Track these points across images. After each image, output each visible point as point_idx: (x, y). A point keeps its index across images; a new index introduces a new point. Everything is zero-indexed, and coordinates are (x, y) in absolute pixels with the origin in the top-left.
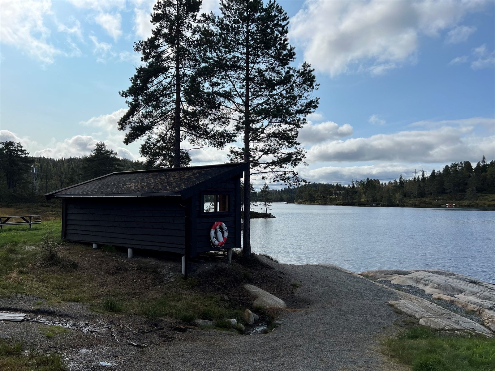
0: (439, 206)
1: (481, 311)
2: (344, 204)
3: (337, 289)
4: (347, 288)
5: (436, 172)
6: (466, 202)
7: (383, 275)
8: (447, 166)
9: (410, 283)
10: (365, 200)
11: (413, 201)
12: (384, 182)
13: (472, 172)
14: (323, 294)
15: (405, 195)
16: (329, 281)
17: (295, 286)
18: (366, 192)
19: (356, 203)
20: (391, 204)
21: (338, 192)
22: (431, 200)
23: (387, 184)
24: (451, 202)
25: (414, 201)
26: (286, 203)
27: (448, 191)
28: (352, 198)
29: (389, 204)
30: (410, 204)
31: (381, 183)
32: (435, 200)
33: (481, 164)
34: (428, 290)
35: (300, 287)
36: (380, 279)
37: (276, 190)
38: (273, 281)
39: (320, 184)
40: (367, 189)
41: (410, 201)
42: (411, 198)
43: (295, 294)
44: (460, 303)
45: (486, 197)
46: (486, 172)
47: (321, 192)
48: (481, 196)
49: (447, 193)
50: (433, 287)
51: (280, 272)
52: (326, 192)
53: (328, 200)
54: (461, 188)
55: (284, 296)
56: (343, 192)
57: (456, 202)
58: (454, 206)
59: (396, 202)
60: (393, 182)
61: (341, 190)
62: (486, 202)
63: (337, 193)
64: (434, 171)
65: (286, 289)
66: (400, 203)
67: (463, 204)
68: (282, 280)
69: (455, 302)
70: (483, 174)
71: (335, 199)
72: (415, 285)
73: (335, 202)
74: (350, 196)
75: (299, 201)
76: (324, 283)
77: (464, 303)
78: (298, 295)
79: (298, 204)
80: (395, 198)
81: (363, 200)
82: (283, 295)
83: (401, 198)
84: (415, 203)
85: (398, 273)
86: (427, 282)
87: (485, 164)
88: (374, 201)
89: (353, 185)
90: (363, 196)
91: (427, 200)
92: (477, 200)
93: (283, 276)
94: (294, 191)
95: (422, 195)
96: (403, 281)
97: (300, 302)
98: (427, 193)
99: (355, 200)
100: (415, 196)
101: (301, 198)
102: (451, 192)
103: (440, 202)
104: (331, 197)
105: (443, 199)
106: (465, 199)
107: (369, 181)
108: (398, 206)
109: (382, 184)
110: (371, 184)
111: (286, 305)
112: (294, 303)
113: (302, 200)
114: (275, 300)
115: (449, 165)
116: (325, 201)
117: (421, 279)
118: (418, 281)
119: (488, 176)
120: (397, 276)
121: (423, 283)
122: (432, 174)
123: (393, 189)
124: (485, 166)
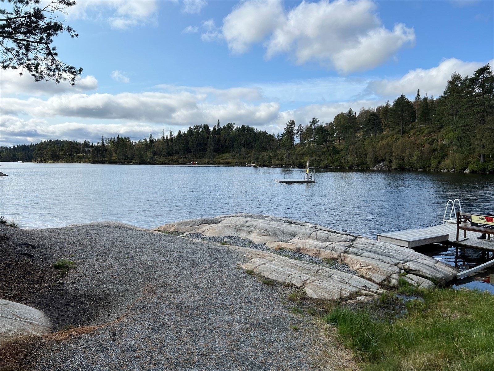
0: (185, 163)
1: (343, 258)
2: (94, 163)
3: (148, 260)
4: (162, 254)
5: (182, 132)
6: (206, 160)
7: (188, 227)
8: (191, 127)
9: (229, 232)
10: (116, 159)
11: (162, 159)
12: (134, 141)
13: (209, 134)
14: (126, 273)
15: (155, 154)
16: (125, 246)
17: (63, 268)
18: (117, 150)
19: (107, 161)
20: (143, 162)
21: (86, 149)
22: (178, 158)
23: (137, 143)
24: (194, 160)
25: (164, 160)
26: (21, 162)
27: (192, 150)
28: (103, 156)
29: (141, 162)
30: (160, 162)
31: (131, 141)
32: (181, 158)
33: (217, 128)
34: (255, 238)
35: (74, 268)
36: (188, 233)
37: (6, 148)
38: (9, 266)
39: (64, 141)
40: (118, 147)
41: (160, 159)
42: (161, 157)
43: (66, 287)
44: (309, 250)
45: (220, 156)
46: (220, 134)
47: (66, 149)
48: (217, 155)
49: (191, 152)
50: (260, 234)
51: (25, 244)
52: (73, 150)
53: (75, 158)
54: (202, 148)
55: (41, 297)
56: (92, 150)
57: (198, 160)
58: (197, 163)
59: (147, 160)
60: (143, 141)
61: (90, 148)
62: (220, 160)
63: (86, 151)
64: (180, 132)
65: (43, 279)
66: (151, 160)
67: (204, 162)
68: (30, 259)
69: (303, 249)
70: (218, 136)
71: (83, 157)
72: (235, 235)
73: (84, 160)
74: (100, 153)
75: (39, 159)
76: (119, 252)
77: (315, 249)
78: (73, 287)
79: (37, 163)
80: (147, 156)
81: (114, 158)
82: (37, 294)
83: (152, 156)
84: (165, 161)
85: (207, 222)
86: (250, 229)
87: (219, 127)
88: (125, 159)
89: (103, 143)
90: (114, 154)
91: (175, 158)
92: (214, 158)
93: (33, 252)
94: (31, 148)
95: (170, 154)
96: (220, 231)
97: (83, 303)
98: (174, 152)
99: (106, 158)
100: (165, 155)
101: (41, 155)
102: (194, 151)
103: (186, 160)
104: (78, 155)
105: (188, 157)
106: (205, 158)
107: (120, 139)
108: (149, 163)
109: (132, 143)
110: (122, 142)
111: (48, 320)
112: (70, 309)
113: (42, 159)
114: (17, 317)
115: (192, 127)
116: (72, 159)
117: (241, 226)
118: (238, 229)
119: (222, 138)
120: (207, 226)
121: (245, 231)
122: (178, 134)
123: (144, 148)
124: (219, 129)
